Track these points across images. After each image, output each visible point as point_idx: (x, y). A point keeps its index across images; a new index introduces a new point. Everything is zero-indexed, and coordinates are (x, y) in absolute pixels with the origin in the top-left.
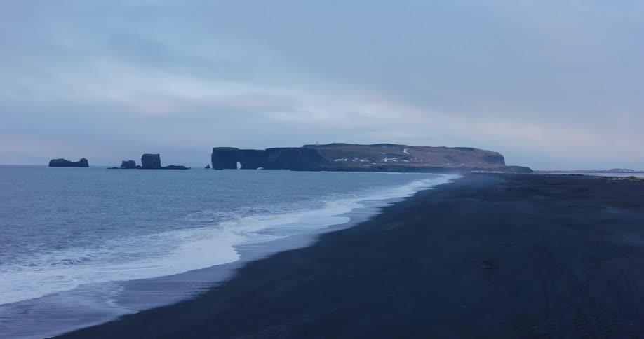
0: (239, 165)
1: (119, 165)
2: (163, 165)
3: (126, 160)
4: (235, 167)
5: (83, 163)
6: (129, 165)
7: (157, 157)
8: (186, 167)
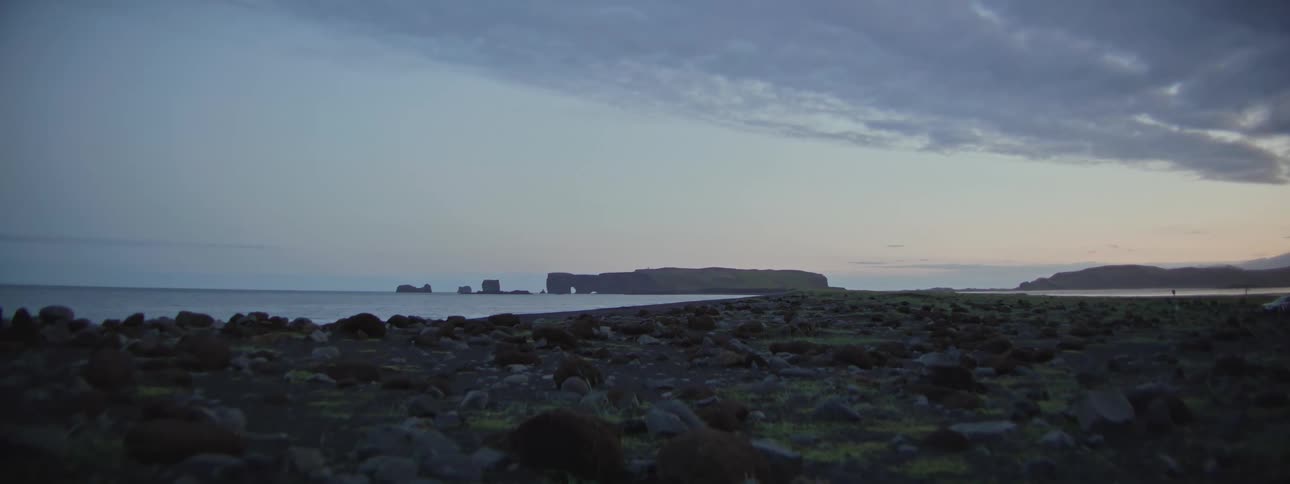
0: (573, 290)
1: (456, 290)
2: (501, 289)
3: (462, 286)
4: (569, 292)
5: (427, 289)
6: (465, 291)
7: (496, 283)
8: (530, 291)
